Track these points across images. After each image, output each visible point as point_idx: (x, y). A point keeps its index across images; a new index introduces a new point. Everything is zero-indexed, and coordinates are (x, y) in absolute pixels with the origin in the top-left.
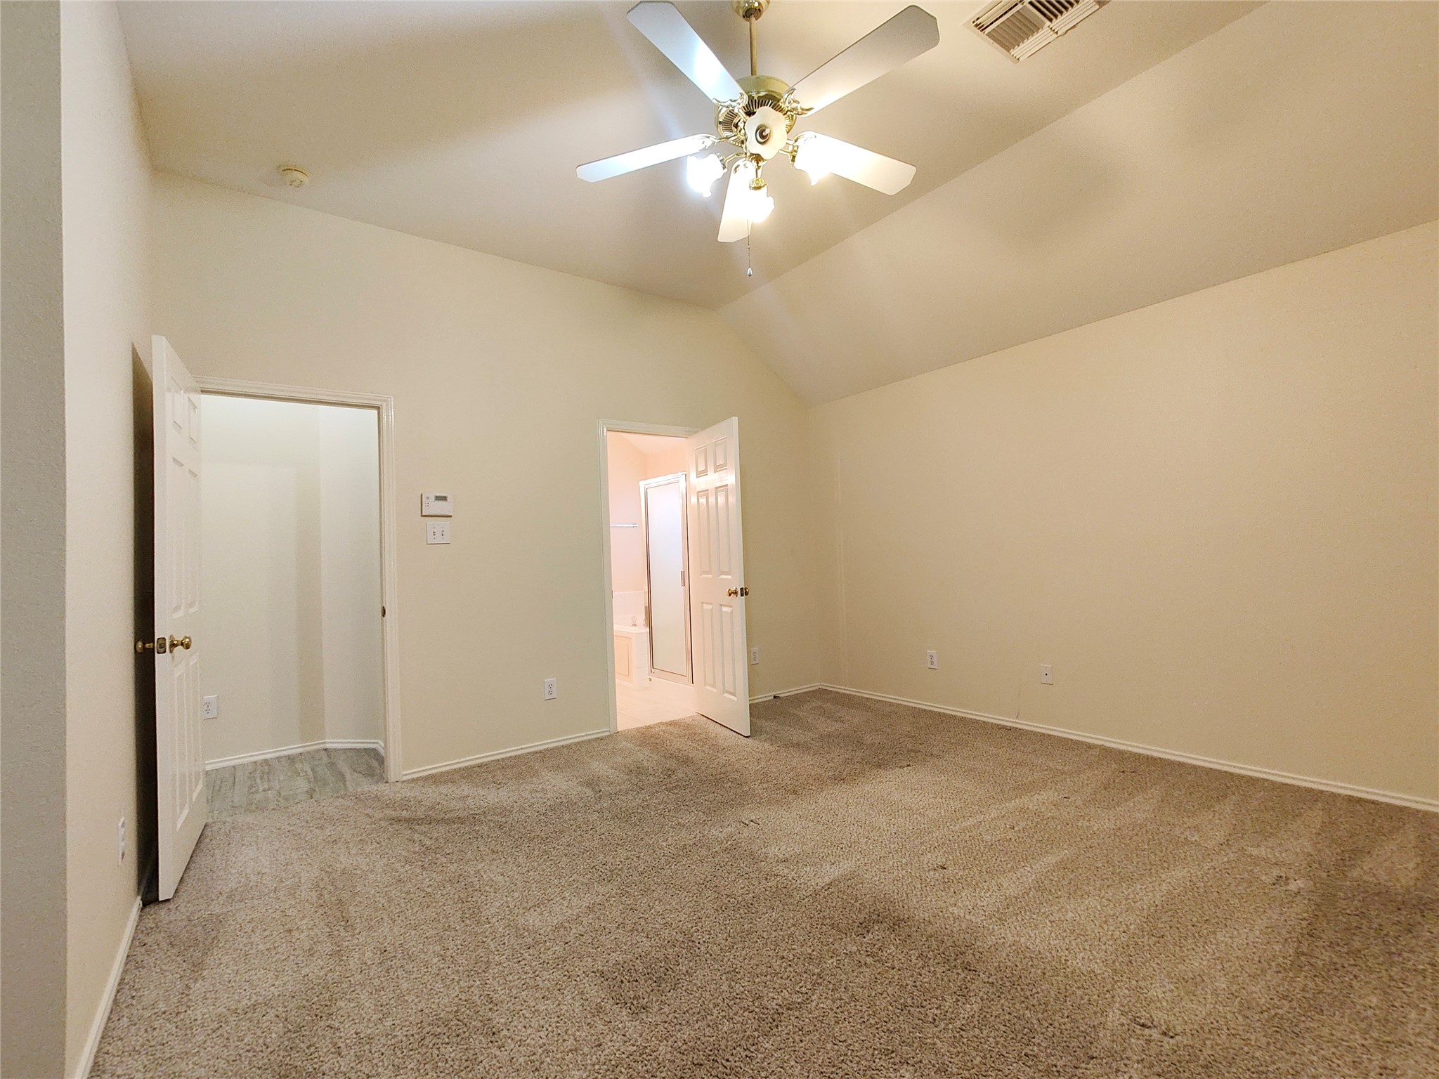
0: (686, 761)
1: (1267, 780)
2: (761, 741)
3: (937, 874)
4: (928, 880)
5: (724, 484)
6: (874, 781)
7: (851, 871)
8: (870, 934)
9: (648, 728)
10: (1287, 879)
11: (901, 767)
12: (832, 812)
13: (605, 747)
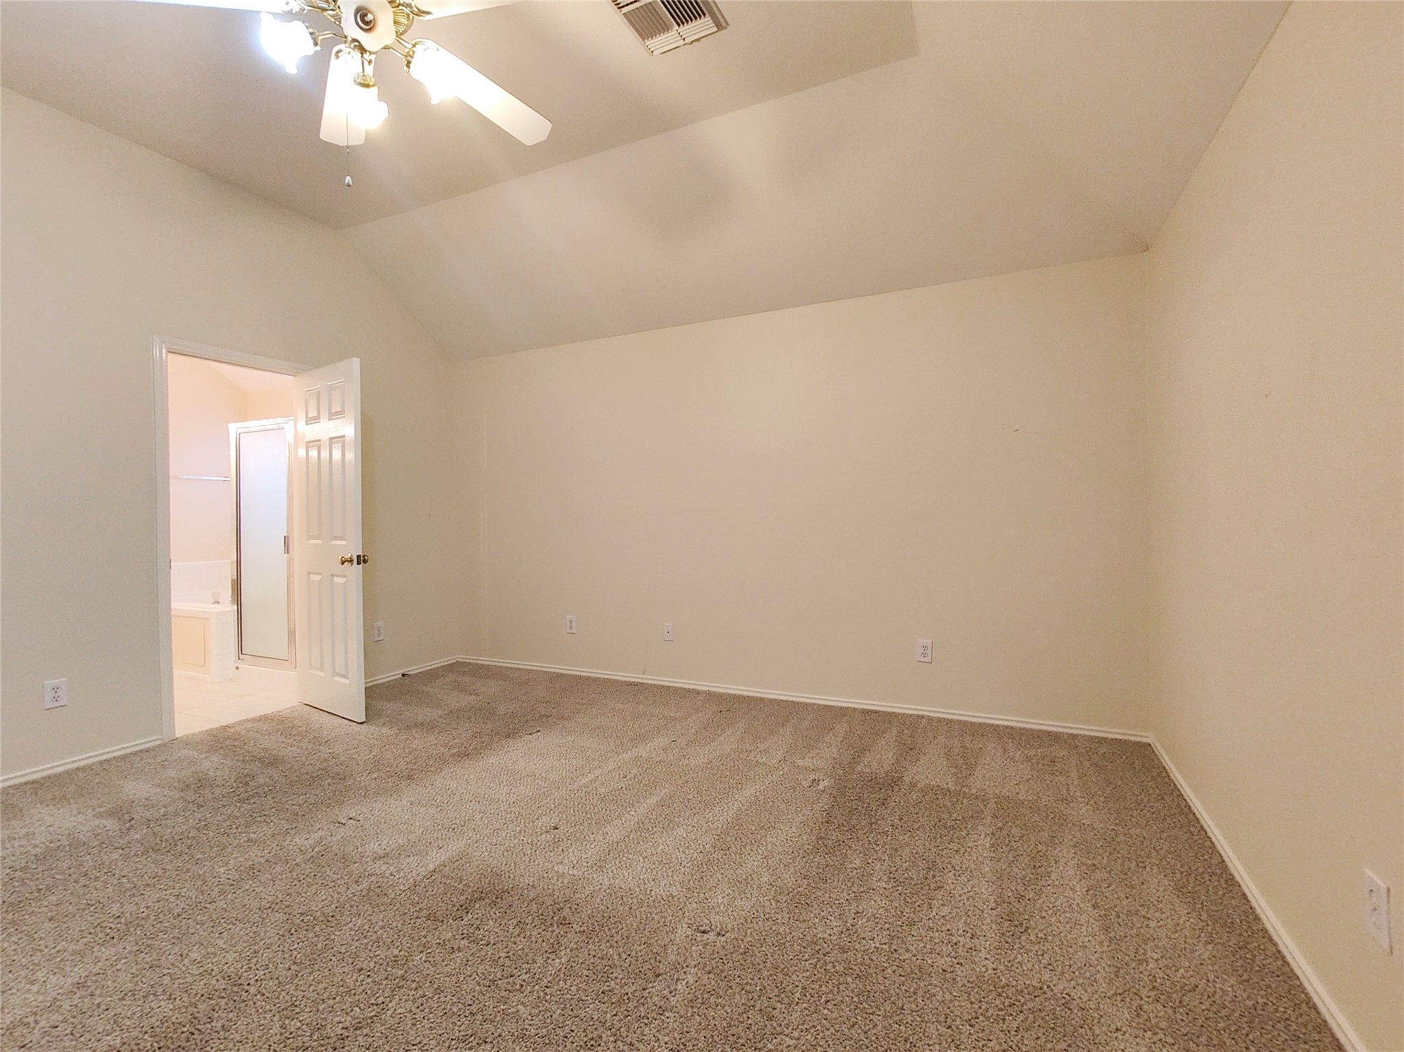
0: (273, 761)
1: (815, 704)
2: (378, 726)
3: (549, 836)
4: (539, 843)
5: (340, 435)
6: (501, 752)
7: (459, 852)
8: (469, 914)
9: (225, 728)
10: (819, 781)
11: (530, 734)
12: (449, 792)
13: (151, 761)
